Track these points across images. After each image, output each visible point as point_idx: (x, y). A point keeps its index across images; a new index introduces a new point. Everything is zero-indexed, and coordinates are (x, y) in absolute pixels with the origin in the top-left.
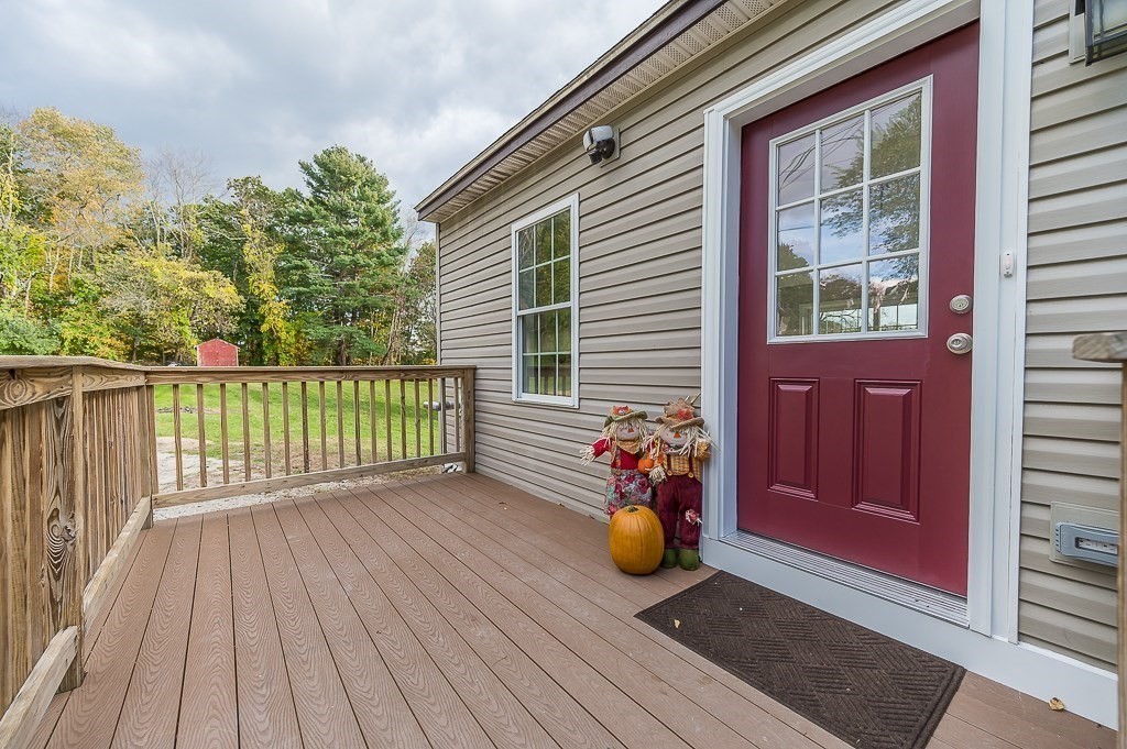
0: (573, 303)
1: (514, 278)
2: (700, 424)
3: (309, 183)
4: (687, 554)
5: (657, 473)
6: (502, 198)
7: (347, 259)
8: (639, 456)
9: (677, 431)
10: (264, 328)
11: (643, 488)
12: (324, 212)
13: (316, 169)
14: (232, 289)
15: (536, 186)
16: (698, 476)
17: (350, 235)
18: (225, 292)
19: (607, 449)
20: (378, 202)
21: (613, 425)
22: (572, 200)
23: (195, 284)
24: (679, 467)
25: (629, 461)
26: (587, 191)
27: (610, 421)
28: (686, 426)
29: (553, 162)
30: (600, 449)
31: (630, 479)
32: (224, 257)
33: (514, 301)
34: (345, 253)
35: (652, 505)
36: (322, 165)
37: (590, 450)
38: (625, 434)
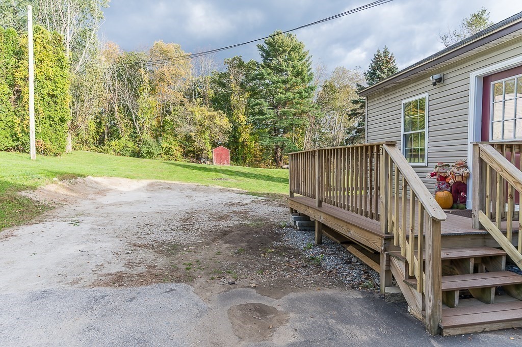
0: (426, 130)
1: (402, 120)
2: (467, 167)
3: (262, 55)
4: (462, 205)
5: (451, 181)
6: (398, 90)
7: (283, 96)
8: (446, 177)
9: (458, 169)
10: (241, 140)
11: (447, 187)
12: (270, 71)
13: (266, 47)
14: (227, 120)
15: (411, 88)
16: (465, 182)
17: (284, 82)
18: (224, 122)
19: (435, 175)
20: (299, 60)
21: (438, 168)
22: (426, 95)
23: (211, 118)
24: (459, 179)
25: (443, 179)
26: (432, 92)
27: (436, 167)
28: (461, 167)
29: (420, 80)
30: (433, 175)
31: (443, 184)
32: (221, 103)
33: (402, 129)
34: (281, 93)
35: (451, 192)
36: (269, 44)
37: (430, 174)
38: (442, 171)
